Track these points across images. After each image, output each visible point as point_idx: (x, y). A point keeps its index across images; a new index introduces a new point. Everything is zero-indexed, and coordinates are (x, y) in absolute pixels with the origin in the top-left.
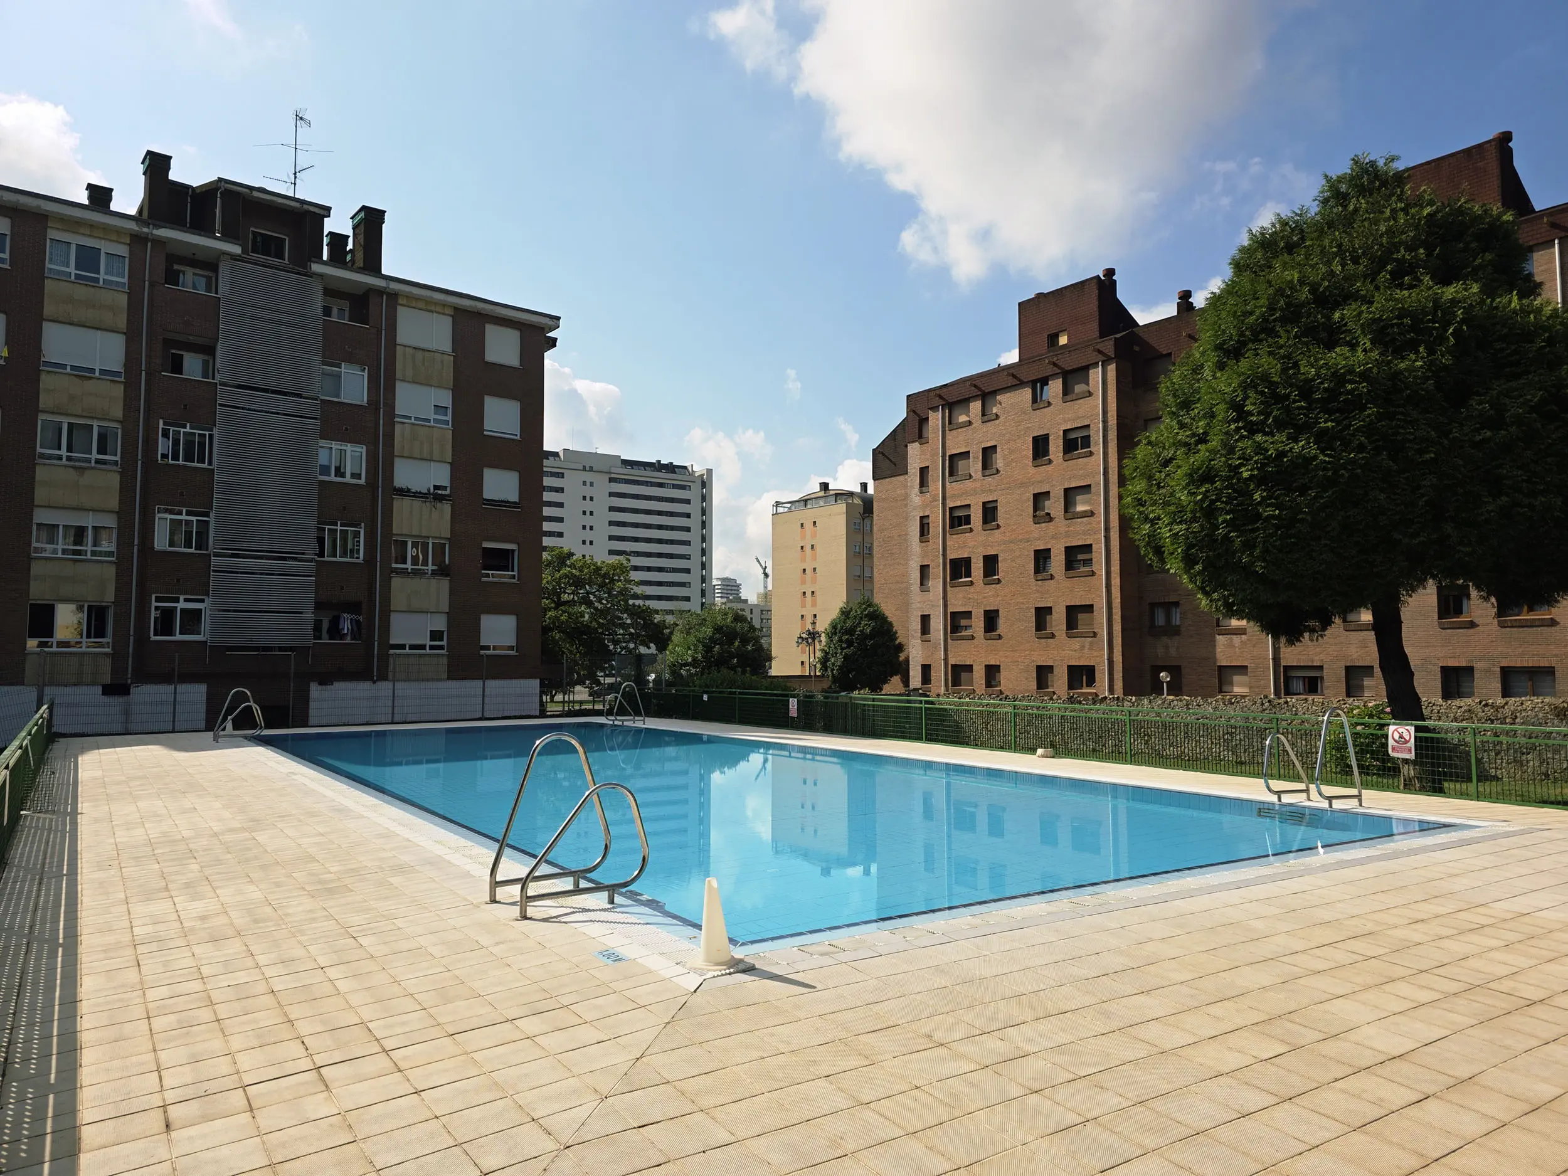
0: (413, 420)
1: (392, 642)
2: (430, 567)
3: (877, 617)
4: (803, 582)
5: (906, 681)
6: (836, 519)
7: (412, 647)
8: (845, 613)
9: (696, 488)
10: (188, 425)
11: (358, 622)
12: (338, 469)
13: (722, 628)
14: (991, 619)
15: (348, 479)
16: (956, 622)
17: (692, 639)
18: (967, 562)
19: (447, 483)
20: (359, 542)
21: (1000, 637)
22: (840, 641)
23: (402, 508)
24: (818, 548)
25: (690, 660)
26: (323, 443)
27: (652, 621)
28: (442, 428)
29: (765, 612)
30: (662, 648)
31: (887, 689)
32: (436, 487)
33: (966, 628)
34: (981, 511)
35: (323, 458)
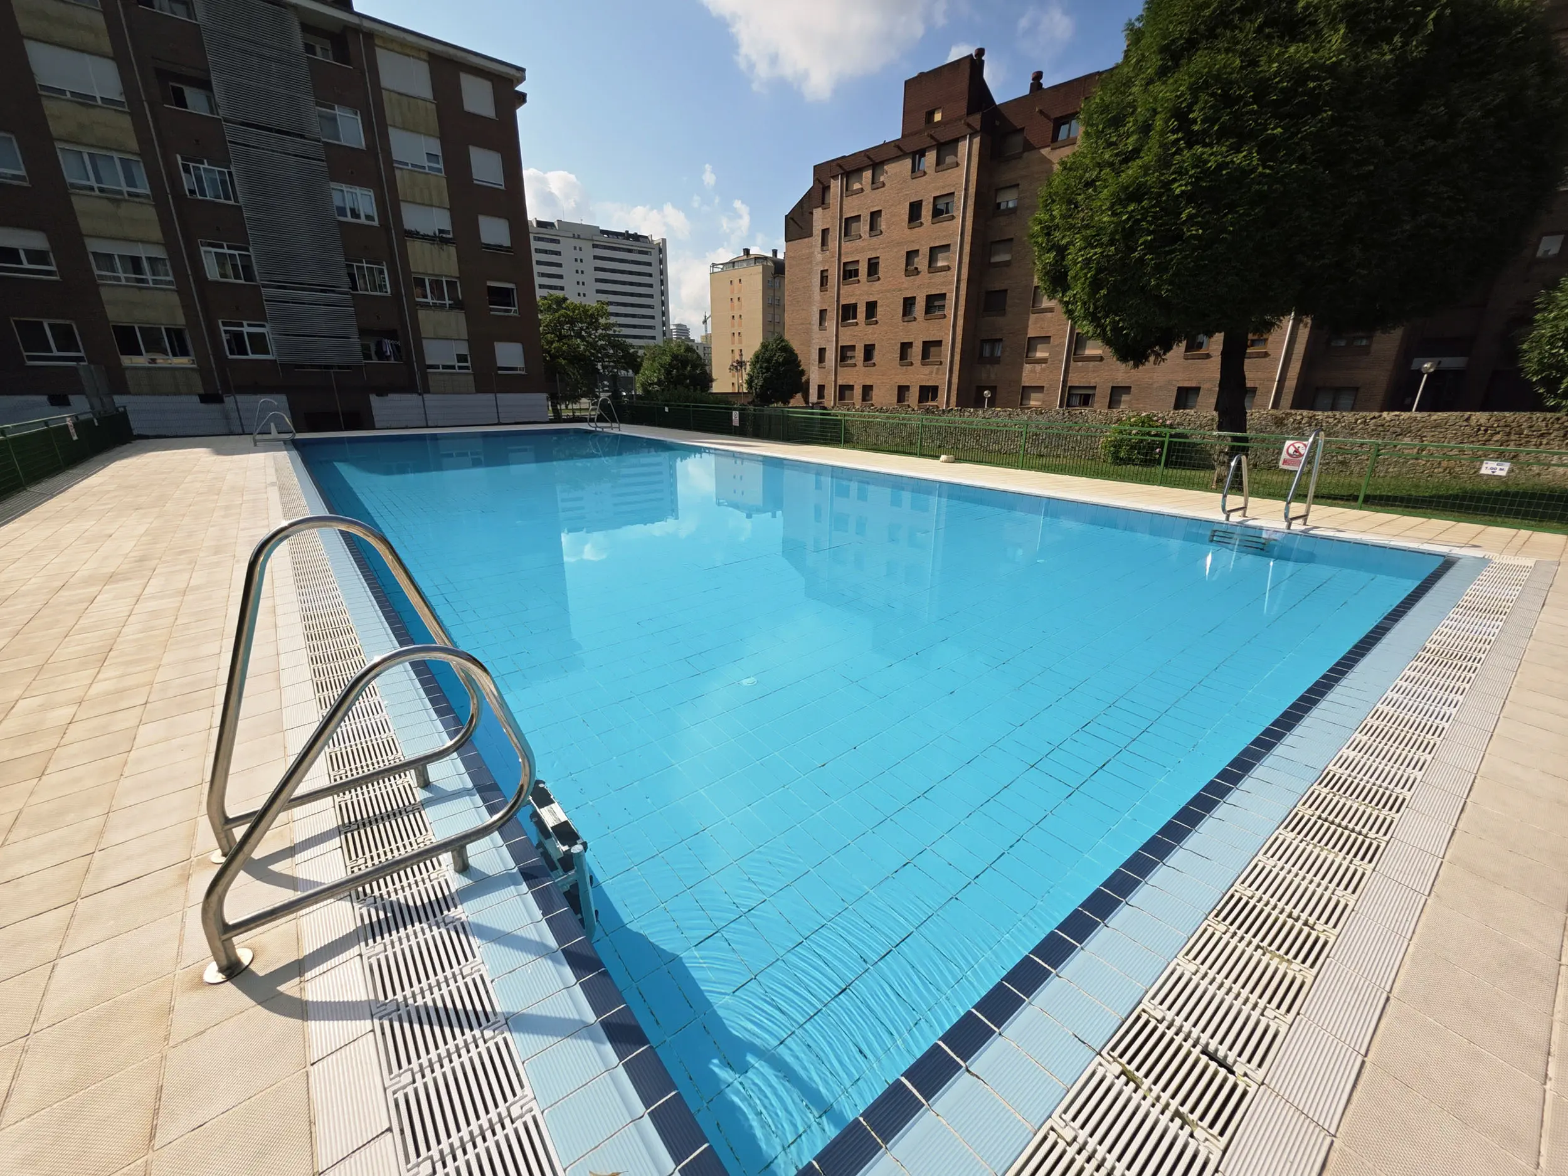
0: (410, 167)
1: (428, 363)
2: (447, 302)
3: (787, 350)
4: (733, 326)
5: (806, 398)
6: (755, 277)
7: (445, 367)
8: (764, 346)
9: (655, 252)
10: (205, 161)
11: (397, 346)
12: (353, 211)
13: (678, 356)
14: (869, 351)
15: (363, 220)
16: (844, 353)
17: (656, 364)
18: (854, 307)
19: (448, 227)
20: (384, 278)
21: (874, 365)
22: (761, 367)
23: (415, 249)
24: (742, 299)
25: (656, 380)
26: (333, 185)
27: (629, 353)
28: (436, 176)
29: (707, 348)
30: (636, 372)
31: (793, 402)
32: (441, 231)
33: (851, 358)
34: (866, 266)
35: (337, 200)
